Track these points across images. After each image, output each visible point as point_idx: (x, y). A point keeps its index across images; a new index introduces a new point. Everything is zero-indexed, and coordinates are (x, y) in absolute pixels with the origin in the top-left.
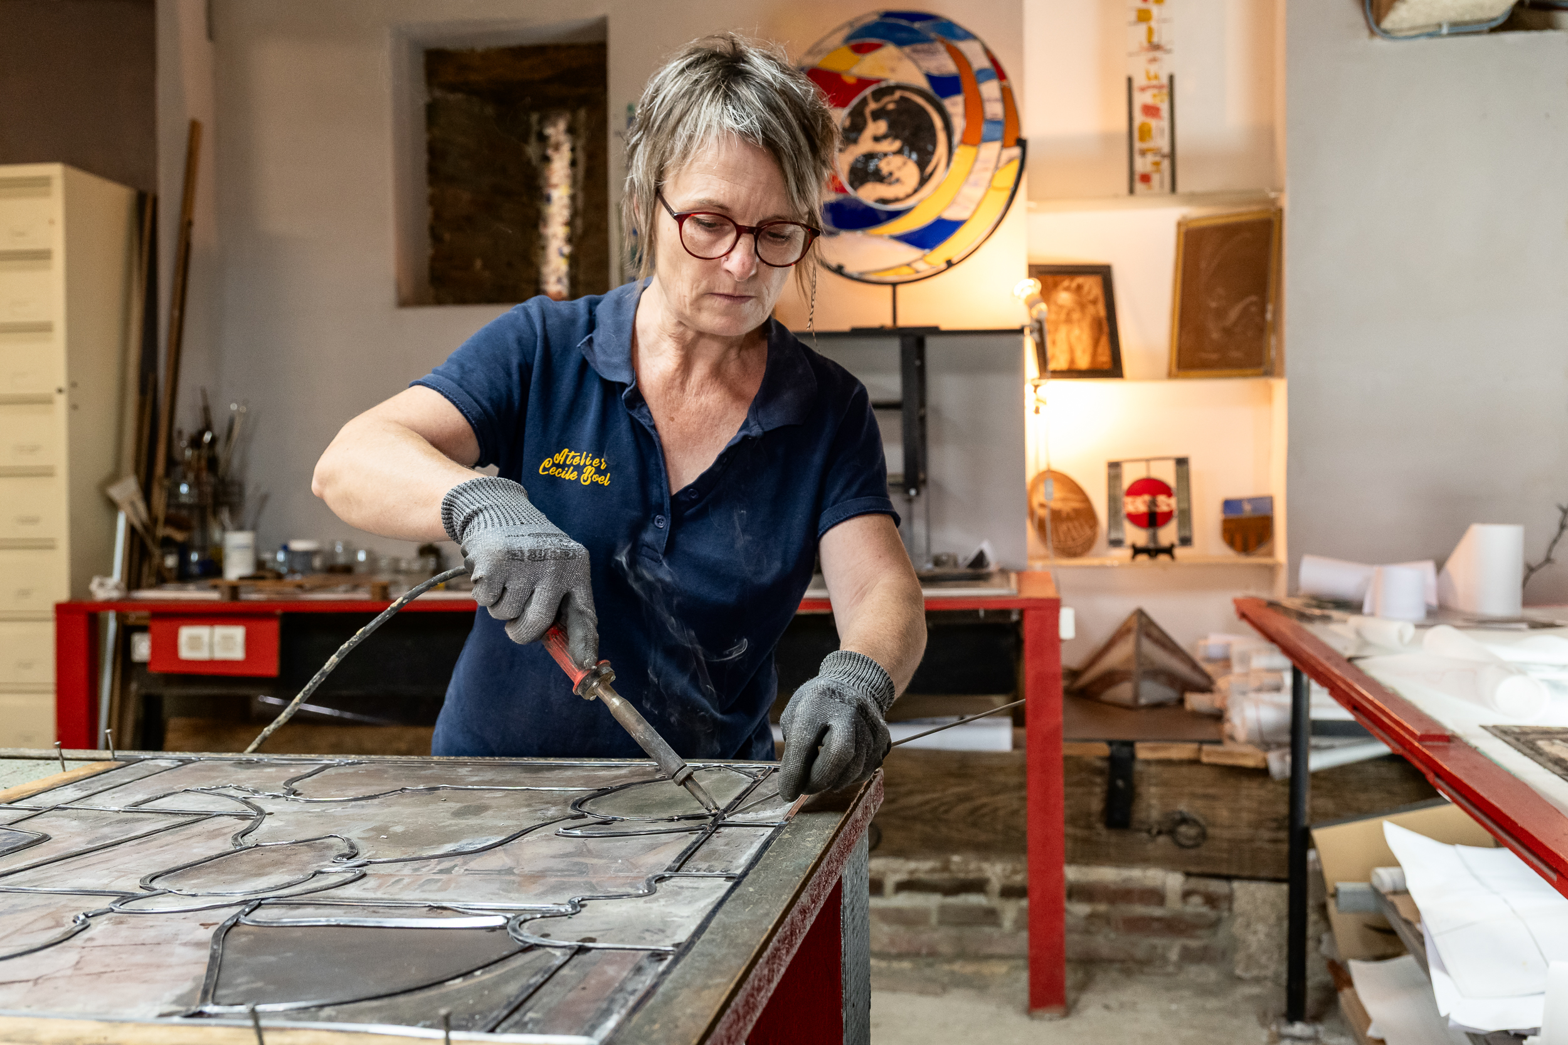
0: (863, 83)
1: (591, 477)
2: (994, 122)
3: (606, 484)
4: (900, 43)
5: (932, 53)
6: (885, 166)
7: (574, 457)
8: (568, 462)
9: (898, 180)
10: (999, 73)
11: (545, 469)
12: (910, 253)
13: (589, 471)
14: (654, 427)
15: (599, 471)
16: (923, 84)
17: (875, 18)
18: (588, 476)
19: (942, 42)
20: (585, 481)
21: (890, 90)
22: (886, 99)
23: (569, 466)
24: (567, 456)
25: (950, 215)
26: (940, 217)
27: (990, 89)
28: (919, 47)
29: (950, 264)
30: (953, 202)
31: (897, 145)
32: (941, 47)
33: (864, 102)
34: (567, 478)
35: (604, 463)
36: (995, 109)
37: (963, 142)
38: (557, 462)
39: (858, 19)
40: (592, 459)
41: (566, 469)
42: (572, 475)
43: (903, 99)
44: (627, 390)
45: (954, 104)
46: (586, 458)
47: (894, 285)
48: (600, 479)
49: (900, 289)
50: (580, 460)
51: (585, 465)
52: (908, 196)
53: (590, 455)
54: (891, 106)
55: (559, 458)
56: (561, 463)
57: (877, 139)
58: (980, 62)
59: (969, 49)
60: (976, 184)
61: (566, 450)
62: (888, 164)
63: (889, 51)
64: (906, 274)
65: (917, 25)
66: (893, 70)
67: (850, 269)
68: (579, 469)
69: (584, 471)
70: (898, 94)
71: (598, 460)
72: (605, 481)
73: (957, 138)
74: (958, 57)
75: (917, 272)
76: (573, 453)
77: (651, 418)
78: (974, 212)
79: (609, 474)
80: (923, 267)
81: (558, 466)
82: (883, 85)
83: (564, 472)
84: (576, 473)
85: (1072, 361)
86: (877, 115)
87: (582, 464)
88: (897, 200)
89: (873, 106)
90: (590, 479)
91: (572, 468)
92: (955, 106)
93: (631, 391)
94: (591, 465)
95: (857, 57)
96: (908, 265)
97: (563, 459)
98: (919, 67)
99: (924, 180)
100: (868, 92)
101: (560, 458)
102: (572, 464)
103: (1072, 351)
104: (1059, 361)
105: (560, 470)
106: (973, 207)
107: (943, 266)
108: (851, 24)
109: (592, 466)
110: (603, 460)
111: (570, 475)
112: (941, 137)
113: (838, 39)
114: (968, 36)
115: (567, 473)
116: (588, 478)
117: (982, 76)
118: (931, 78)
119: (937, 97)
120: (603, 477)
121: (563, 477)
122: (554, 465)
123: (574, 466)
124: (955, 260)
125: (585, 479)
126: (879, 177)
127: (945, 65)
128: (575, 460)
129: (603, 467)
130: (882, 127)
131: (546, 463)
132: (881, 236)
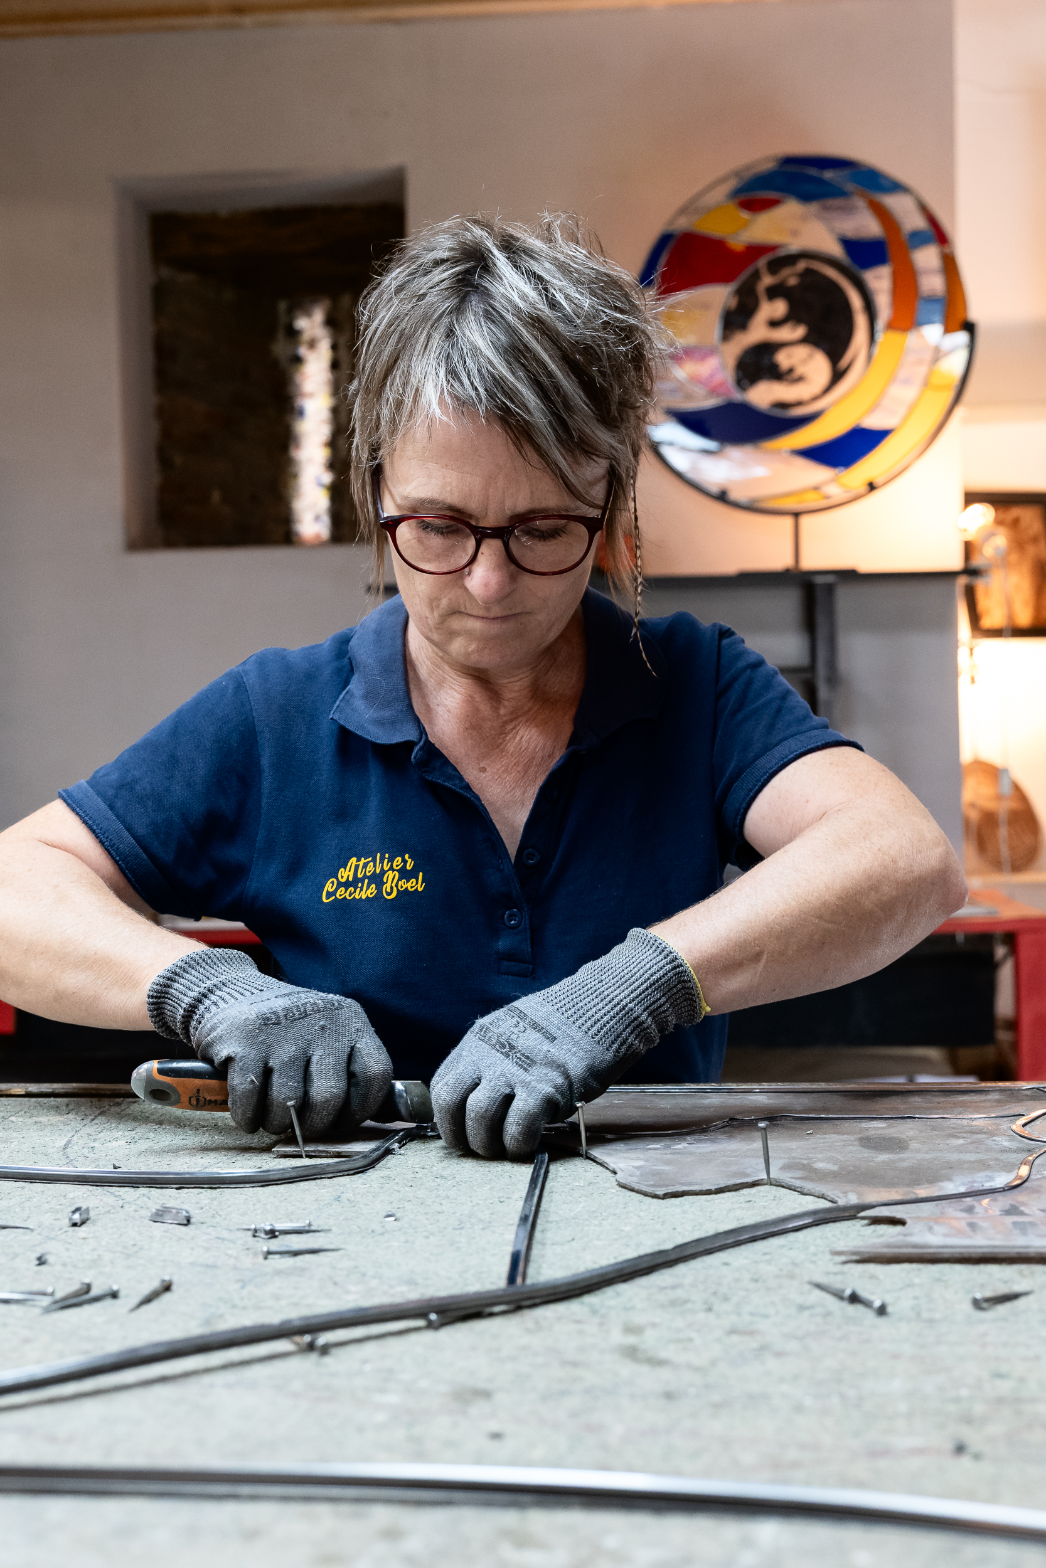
0: (756, 251)
1: (397, 886)
2: (931, 299)
3: (420, 889)
4: (806, 197)
5: (849, 210)
6: (783, 359)
7: (365, 865)
8: (360, 876)
9: (800, 379)
10: (938, 235)
11: (329, 895)
12: (817, 473)
13: (391, 877)
14: (468, 787)
15: (404, 874)
16: (836, 250)
17: (769, 166)
18: (393, 885)
19: (862, 195)
20: (389, 894)
21: (792, 259)
22: (785, 272)
23: (362, 880)
24: (357, 867)
25: (873, 422)
26: (857, 426)
27: (927, 258)
28: (831, 202)
29: (872, 487)
30: (874, 408)
31: (800, 332)
32: (860, 203)
33: (756, 276)
34: (364, 897)
35: (410, 860)
36: (933, 283)
37: (891, 326)
38: (344, 880)
39: (748, 168)
40: (391, 860)
41: (360, 885)
42: (369, 891)
43: (809, 272)
44: (417, 748)
45: (879, 277)
46: (382, 862)
47: (797, 515)
48: (409, 885)
49: (805, 521)
50: (375, 866)
51: (383, 872)
52: (816, 398)
53: (387, 856)
54: (793, 281)
55: (345, 874)
56: (351, 879)
57: (774, 324)
58: (912, 221)
59: (898, 204)
60: (907, 382)
61: (354, 860)
62: (790, 356)
63: (791, 209)
64: (811, 500)
65: (829, 175)
66: (795, 233)
67: (735, 495)
68: (377, 879)
69: (385, 880)
70: (802, 265)
71: (399, 859)
72: (416, 885)
73: (881, 323)
74: (883, 214)
75: (827, 497)
76: (363, 861)
77: (461, 779)
78: (905, 419)
79: (421, 874)
80: (835, 491)
81: (347, 885)
82: (782, 253)
83: (358, 890)
84: (374, 886)
85: (1010, 616)
86: (774, 293)
87: (378, 871)
88: (799, 403)
89: (767, 280)
90: (395, 889)
91: (366, 881)
92: (880, 280)
93: (421, 748)
94: (391, 869)
95: (745, 215)
96: (816, 488)
97: (351, 874)
98: (832, 230)
99: (837, 375)
100: (762, 263)
101: (347, 873)
102: (365, 876)
103: (1009, 604)
104: (993, 617)
105: (352, 889)
106: (902, 411)
107: (863, 488)
108: (737, 174)
109: (394, 870)
110: (407, 856)
111: (367, 892)
112: (861, 321)
113: (720, 193)
114: (896, 187)
115: (361, 890)
116: (392, 888)
117: (918, 239)
118: (849, 244)
119: (855, 268)
120: (414, 880)
121: (357, 897)
122: (340, 884)
123: (368, 877)
124: (878, 481)
125: (389, 890)
126: (777, 374)
127: (868, 226)
128: (368, 869)
129: (409, 868)
130: (780, 308)
131: (329, 887)
132: (778, 452)
